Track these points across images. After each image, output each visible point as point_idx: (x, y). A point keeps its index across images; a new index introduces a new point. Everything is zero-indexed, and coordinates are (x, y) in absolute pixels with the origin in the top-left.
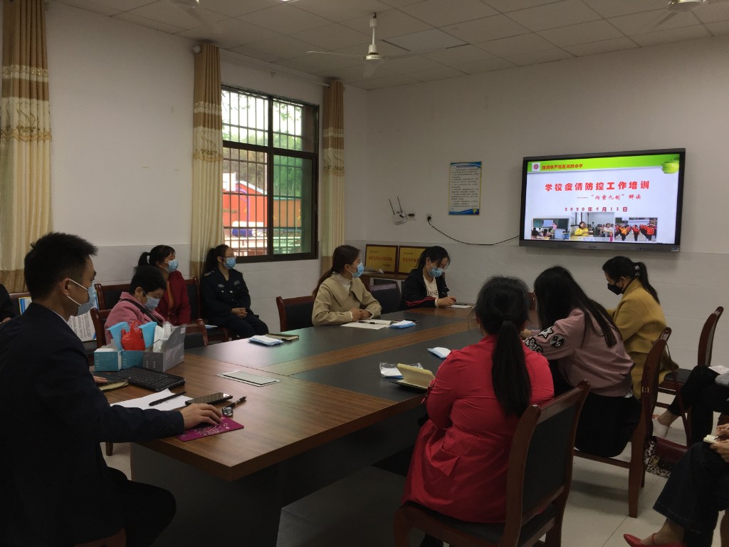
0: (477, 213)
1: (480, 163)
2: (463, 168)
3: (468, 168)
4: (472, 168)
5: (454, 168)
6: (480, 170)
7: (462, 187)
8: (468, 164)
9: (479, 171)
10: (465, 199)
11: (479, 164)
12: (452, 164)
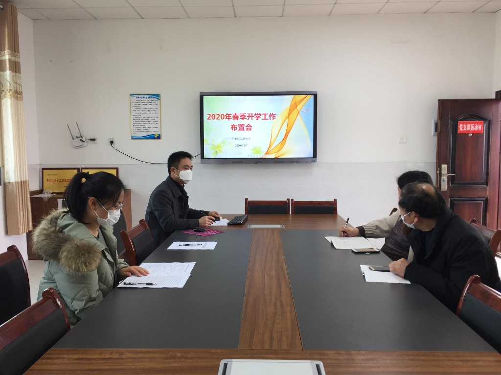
0: (159, 137)
2: (142, 99)
3: (148, 99)
4: (152, 99)
5: (134, 99)
6: (159, 101)
7: (143, 115)
8: (149, 96)
10: (146, 125)
11: (158, 96)
12: (131, 95)
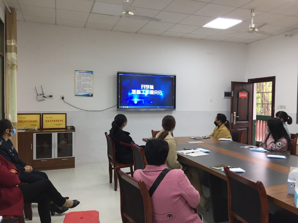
0: (92, 96)
1: (92, 72)
2: (83, 73)
3: (86, 74)
5: (78, 73)
7: (83, 83)
8: (86, 72)
9: (92, 76)
12: (76, 71)
